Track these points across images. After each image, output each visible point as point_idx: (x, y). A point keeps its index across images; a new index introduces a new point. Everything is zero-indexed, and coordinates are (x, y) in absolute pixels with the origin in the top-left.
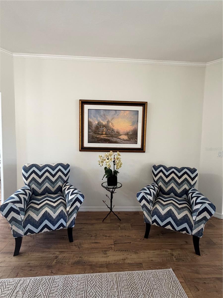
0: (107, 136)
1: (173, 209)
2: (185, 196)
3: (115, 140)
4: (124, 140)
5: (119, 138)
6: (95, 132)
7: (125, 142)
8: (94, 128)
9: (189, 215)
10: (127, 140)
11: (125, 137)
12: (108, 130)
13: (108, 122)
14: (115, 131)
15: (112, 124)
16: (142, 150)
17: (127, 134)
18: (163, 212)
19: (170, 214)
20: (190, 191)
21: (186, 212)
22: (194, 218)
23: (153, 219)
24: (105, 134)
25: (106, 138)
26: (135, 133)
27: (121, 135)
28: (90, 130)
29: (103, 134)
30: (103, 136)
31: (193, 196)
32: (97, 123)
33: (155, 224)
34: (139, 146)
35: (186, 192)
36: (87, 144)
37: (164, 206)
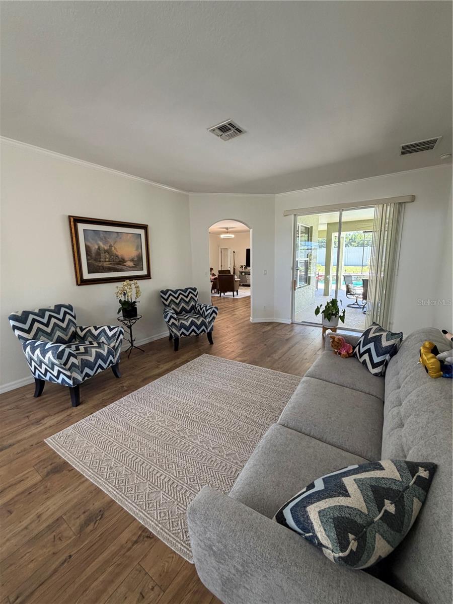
0: (111, 264)
1: (194, 319)
2: (193, 311)
3: (120, 268)
4: (130, 267)
5: (125, 265)
6: (95, 260)
7: (131, 269)
8: (93, 255)
9: (204, 320)
10: (133, 267)
11: (131, 264)
12: (111, 256)
13: (111, 246)
14: (120, 257)
15: (115, 248)
16: (148, 276)
17: (132, 260)
18: (187, 324)
19: (193, 323)
20: (197, 306)
21: (202, 319)
22: (207, 320)
23: (181, 332)
24: (109, 261)
25: (110, 266)
26: (140, 258)
27: (126, 262)
28: (89, 257)
29: (106, 261)
30: (107, 264)
31: (202, 307)
32: (97, 247)
33: (183, 336)
34: (145, 272)
35: (193, 307)
36: (87, 276)
37: (187, 320)
